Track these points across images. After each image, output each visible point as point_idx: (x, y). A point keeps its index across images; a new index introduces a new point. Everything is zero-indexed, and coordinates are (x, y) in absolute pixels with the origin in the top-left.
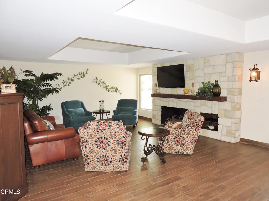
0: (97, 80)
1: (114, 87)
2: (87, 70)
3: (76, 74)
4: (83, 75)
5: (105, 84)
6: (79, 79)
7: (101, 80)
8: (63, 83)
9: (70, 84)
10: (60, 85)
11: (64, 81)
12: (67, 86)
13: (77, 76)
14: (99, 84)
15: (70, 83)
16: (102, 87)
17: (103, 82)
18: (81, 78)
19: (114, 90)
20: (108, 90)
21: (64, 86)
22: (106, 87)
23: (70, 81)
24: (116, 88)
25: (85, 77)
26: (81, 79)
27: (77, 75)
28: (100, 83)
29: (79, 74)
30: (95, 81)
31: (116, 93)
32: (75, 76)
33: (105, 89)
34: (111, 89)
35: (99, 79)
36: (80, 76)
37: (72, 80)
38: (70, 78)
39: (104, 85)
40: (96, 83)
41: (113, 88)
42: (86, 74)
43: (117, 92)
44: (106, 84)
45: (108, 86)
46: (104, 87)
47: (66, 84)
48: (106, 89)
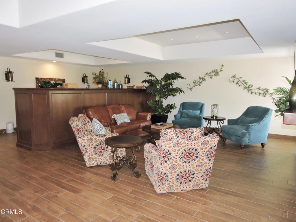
0: (235, 78)
1: (261, 88)
2: (222, 66)
3: (208, 73)
4: (216, 73)
5: (246, 83)
6: (211, 78)
7: (241, 78)
8: (194, 83)
9: (201, 84)
10: (190, 85)
11: (195, 80)
12: (198, 86)
13: (210, 75)
14: (237, 83)
15: (201, 82)
16: (242, 87)
17: (244, 81)
18: (213, 76)
19: (261, 92)
20: (250, 92)
21: (194, 86)
22: (248, 88)
23: (201, 80)
24: (265, 89)
25: (219, 75)
26: (214, 78)
27: (210, 73)
28: (239, 83)
29: (211, 73)
30: (232, 79)
31: (265, 96)
32: (207, 75)
33: (246, 90)
34: (256, 91)
35: (237, 76)
36: (213, 74)
37: (203, 79)
38: (201, 77)
39: (245, 85)
40: (234, 82)
41: (260, 90)
42: (221, 72)
43: (268, 95)
44: (248, 84)
45: (252, 86)
46: (244, 88)
47: (197, 84)
48: (248, 91)
